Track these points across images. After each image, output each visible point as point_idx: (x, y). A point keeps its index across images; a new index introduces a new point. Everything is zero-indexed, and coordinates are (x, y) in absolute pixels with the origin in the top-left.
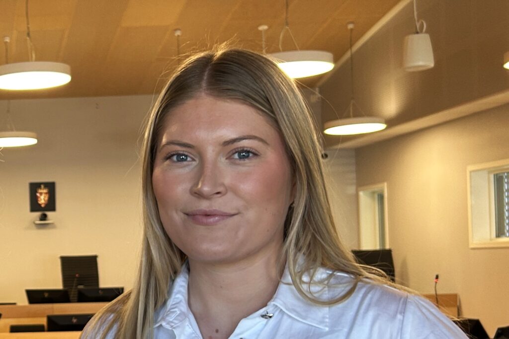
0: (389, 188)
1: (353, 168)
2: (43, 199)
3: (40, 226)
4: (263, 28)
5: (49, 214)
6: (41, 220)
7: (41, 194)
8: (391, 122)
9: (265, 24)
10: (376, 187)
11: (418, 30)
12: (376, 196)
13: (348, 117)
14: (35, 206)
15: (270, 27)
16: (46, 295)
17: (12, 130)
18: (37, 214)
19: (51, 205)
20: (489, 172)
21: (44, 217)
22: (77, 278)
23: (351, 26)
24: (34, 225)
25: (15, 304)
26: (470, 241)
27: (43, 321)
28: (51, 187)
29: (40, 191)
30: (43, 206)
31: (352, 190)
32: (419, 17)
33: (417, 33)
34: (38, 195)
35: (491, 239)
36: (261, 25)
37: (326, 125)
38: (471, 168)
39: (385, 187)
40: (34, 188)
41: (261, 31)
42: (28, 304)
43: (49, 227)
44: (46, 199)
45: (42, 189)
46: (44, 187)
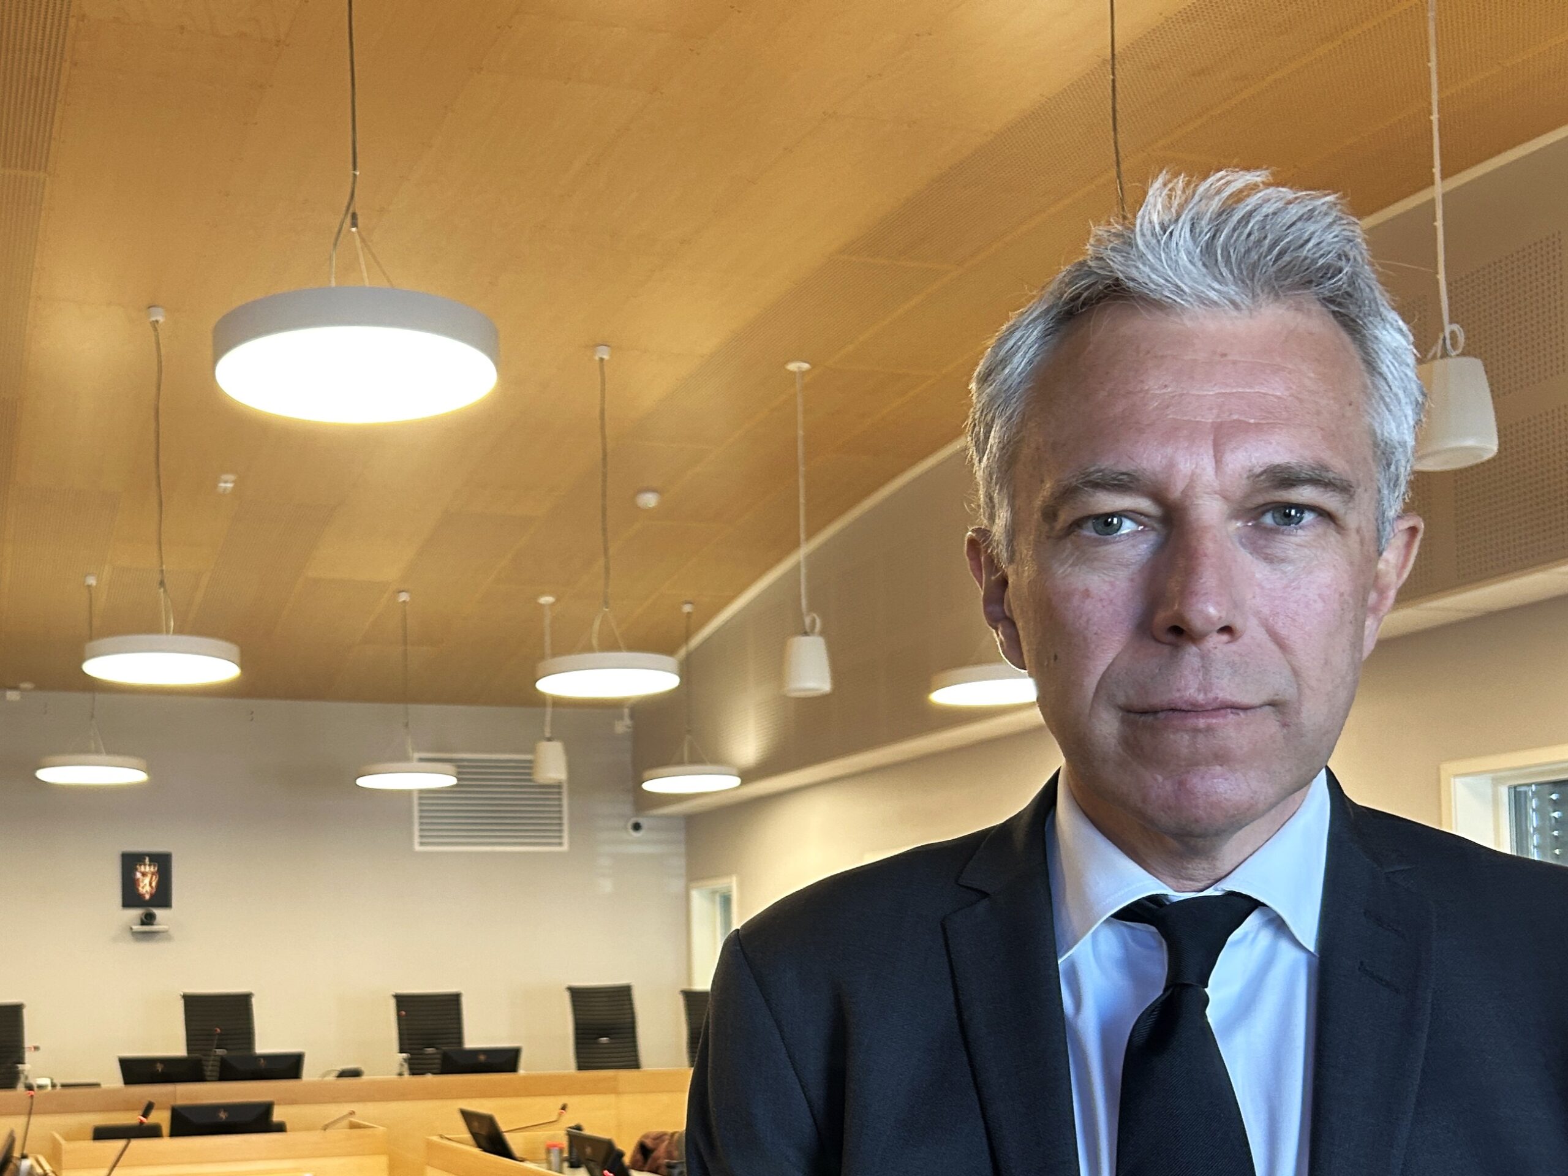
0: (741, 885)
1: (682, 849)
2: (146, 885)
3: (141, 937)
4: (546, 600)
5: (159, 912)
6: (143, 923)
7: (144, 874)
8: (747, 776)
9: (550, 594)
10: (720, 884)
11: (808, 630)
12: (718, 898)
13: (680, 762)
14: (130, 897)
15: (558, 600)
16: (160, 1067)
17: (97, 752)
18: (136, 913)
19: (162, 897)
21: (148, 919)
22: (218, 1034)
23: (687, 608)
24: (129, 936)
25: (97, 1085)
27: (161, 1118)
28: (163, 863)
29: (142, 869)
30: (147, 897)
31: (677, 885)
32: (812, 608)
33: (806, 634)
34: (139, 875)
36: (544, 593)
37: (647, 774)
39: (733, 883)
40: (130, 862)
41: (542, 606)
42: (123, 1085)
43: (158, 937)
44: (154, 884)
45: (145, 865)
46: (150, 861)
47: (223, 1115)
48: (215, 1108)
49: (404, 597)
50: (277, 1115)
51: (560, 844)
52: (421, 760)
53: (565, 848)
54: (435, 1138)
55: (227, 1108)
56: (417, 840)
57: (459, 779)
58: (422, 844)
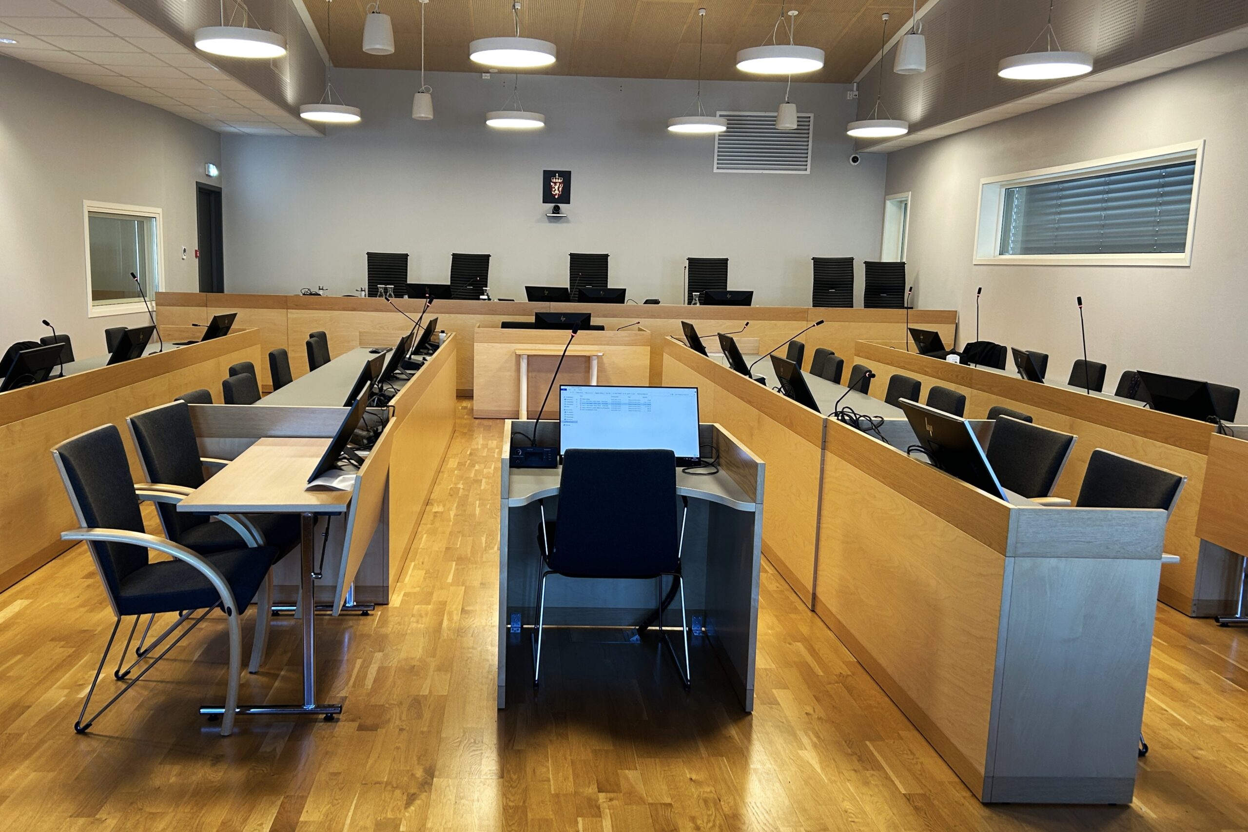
0: (912, 197)
1: (883, 174)
2: (557, 190)
3: (552, 219)
4: (793, 13)
5: (562, 206)
6: (554, 212)
7: (555, 183)
8: (913, 128)
9: (795, 9)
10: (901, 196)
12: (901, 205)
14: (548, 197)
16: (546, 293)
18: (550, 206)
19: (565, 197)
20: (1002, 186)
21: (556, 210)
23: (885, 18)
24: (545, 218)
25: (513, 300)
26: (974, 257)
27: (532, 319)
28: (566, 176)
29: (554, 180)
30: (556, 197)
31: (879, 199)
33: (915, 33)
34: (552, 184)
35: (994, 257)
36: (791, 9)
37: (850, 126)
38: (983, 181)
39: (909, 196)
40: (548, 176)
41: (790, 17)
42: (527, 301)
43: (562, 220)
44: (560, 189)
45: (556, 179)
46: (559, 176)
47: (563, 319)
48: (559, 315)
49: (702, 12)
50: (594, 322)
51: (806, 170)
52: (721, 116)
53: (808, 172)
54: (669, 338)
55: (565, 315)
56: (715, 166)
57: (728, 128)
58: (718, 168)
